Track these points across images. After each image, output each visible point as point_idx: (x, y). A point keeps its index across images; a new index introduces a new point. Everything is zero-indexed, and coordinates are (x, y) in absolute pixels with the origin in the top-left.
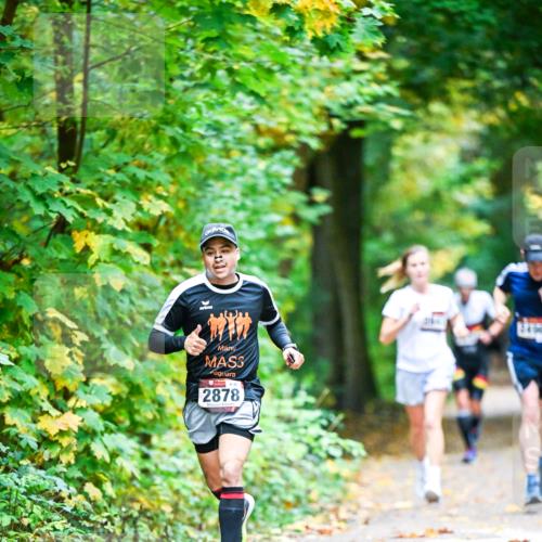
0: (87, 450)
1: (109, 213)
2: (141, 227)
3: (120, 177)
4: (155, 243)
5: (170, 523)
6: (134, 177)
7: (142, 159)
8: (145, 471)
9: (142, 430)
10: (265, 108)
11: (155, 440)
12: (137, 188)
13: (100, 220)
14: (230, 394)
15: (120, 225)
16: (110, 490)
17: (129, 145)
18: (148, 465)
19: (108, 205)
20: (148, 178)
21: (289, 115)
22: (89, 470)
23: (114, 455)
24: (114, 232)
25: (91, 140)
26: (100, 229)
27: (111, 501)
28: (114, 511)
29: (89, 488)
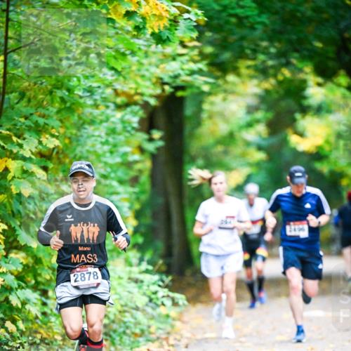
0: (7, 300)
1: (21, 146)
2: (41, 155)
3: (28, 123)
4: (51, 166)
5: (60, 347)
6: (36, 123)
7: (41, 111)
8: (44, 314)
9: (42, 287)
10: (121, 78)
11: (50, 293)
12: (39, 130)
13: (15, 151)
14: (92, 275)
15: (28, 154)
16: (21, 325)
17: (33, 102)
18: (46, 309)
19: (20, 141)
20: (46, 124)
21: (137, 83)
22: (8, 313)
23: (24, 304)
24: (24, 159)
25: (9, 99)
26: (15, 157)
27: (22, 333)
28: (24, 339)
29: (8, 324)
